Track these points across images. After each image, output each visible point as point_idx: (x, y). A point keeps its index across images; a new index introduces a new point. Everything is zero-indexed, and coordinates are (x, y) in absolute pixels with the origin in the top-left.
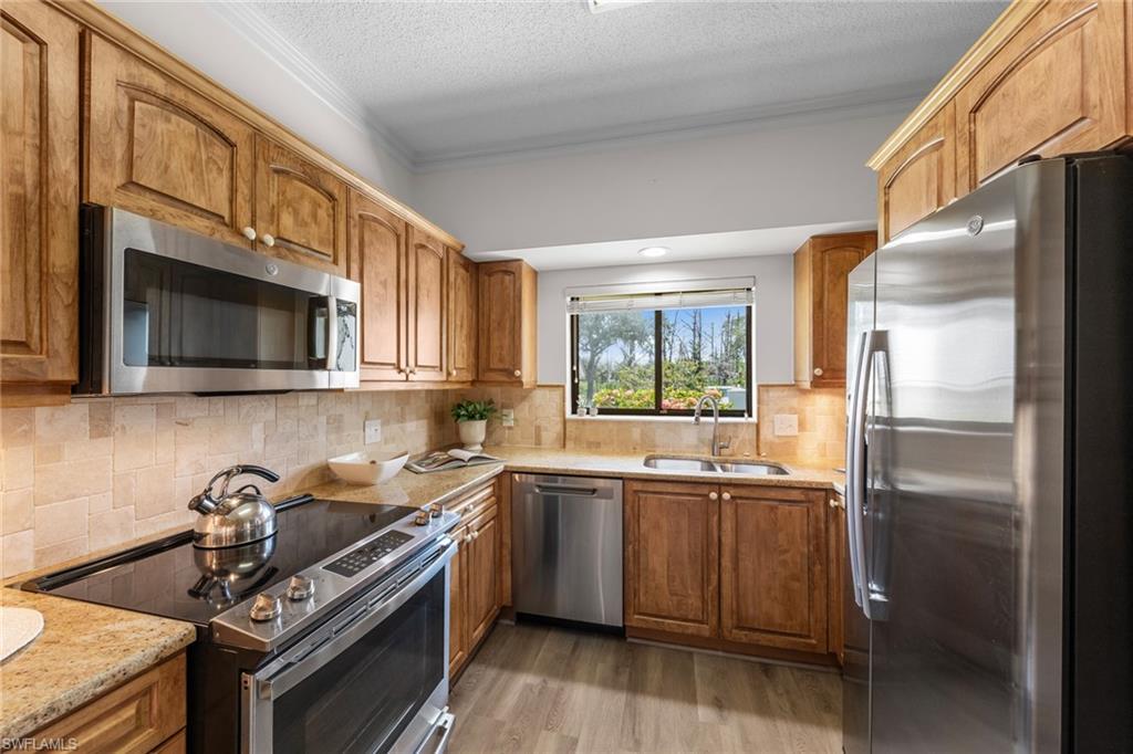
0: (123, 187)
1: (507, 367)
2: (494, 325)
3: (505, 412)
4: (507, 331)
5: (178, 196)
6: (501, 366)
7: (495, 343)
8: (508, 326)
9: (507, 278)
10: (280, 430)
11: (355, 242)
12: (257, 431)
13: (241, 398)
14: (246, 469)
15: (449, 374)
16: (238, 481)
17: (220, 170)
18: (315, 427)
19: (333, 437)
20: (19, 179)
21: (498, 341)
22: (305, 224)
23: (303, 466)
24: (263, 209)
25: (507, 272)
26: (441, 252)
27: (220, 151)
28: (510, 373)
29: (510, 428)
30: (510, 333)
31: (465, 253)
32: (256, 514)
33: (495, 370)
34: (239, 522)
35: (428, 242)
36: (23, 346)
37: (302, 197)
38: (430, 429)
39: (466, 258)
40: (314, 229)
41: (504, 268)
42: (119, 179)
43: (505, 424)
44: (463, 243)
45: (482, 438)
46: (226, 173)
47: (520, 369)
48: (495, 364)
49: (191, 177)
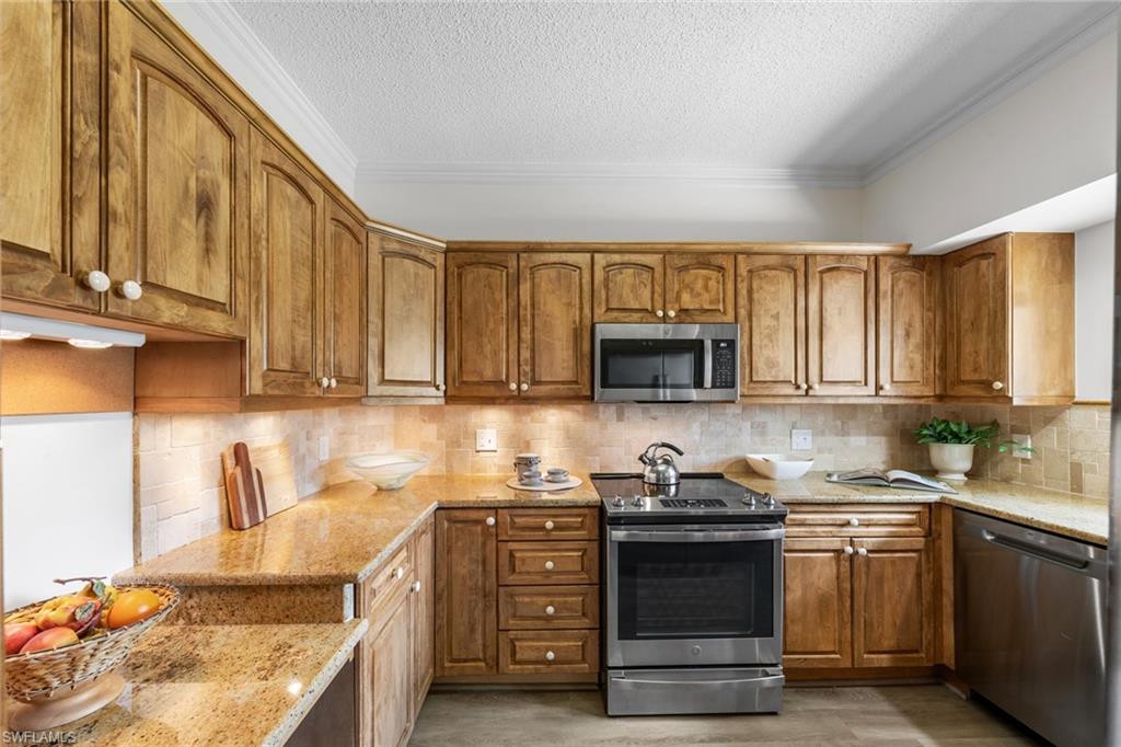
0: (606, 311)
1: (984, 378)
2: (966, 326)
3: (1016, 438)
4: (984, 332)
5: (626, 307)
6: (975, 377)
7: (967, 348)
8: (985, 324)
9: (984, 263)
10: (712, 428)
11: (743, 292)
12: (696, 427)
13: (683, 405)
14: (664, 445)
15: (879, 388)
16: (662, 451)
17: (645, 286)
18: (740, 429)
19: (757, 439)
20: (574, 322)
21: (973, 348)
22: (699, 295)
23: (729, 456)
24: (671, 296)
25: (985, 256)
26: (864, 265)
27: (646, 276)
28: (988, 385)
29: (1025, 461)
30: (988, 334)
31: (913, 252)
32: (666, 471)
33: (968, 382)
34: (658, 473)
35: (840, 262)
36: (576, 382)
37: (696, 279)
38: (891, 447)
39: (916, 257)
40: (706, 296)
41: (980, 252)
42: (604, 309)
43: (1016, 454)
44: (909, 242)
45: (967, 465)
46: (649, 287)
47: (1002, 381)
48: (967, 375)
49: (631, 295)
